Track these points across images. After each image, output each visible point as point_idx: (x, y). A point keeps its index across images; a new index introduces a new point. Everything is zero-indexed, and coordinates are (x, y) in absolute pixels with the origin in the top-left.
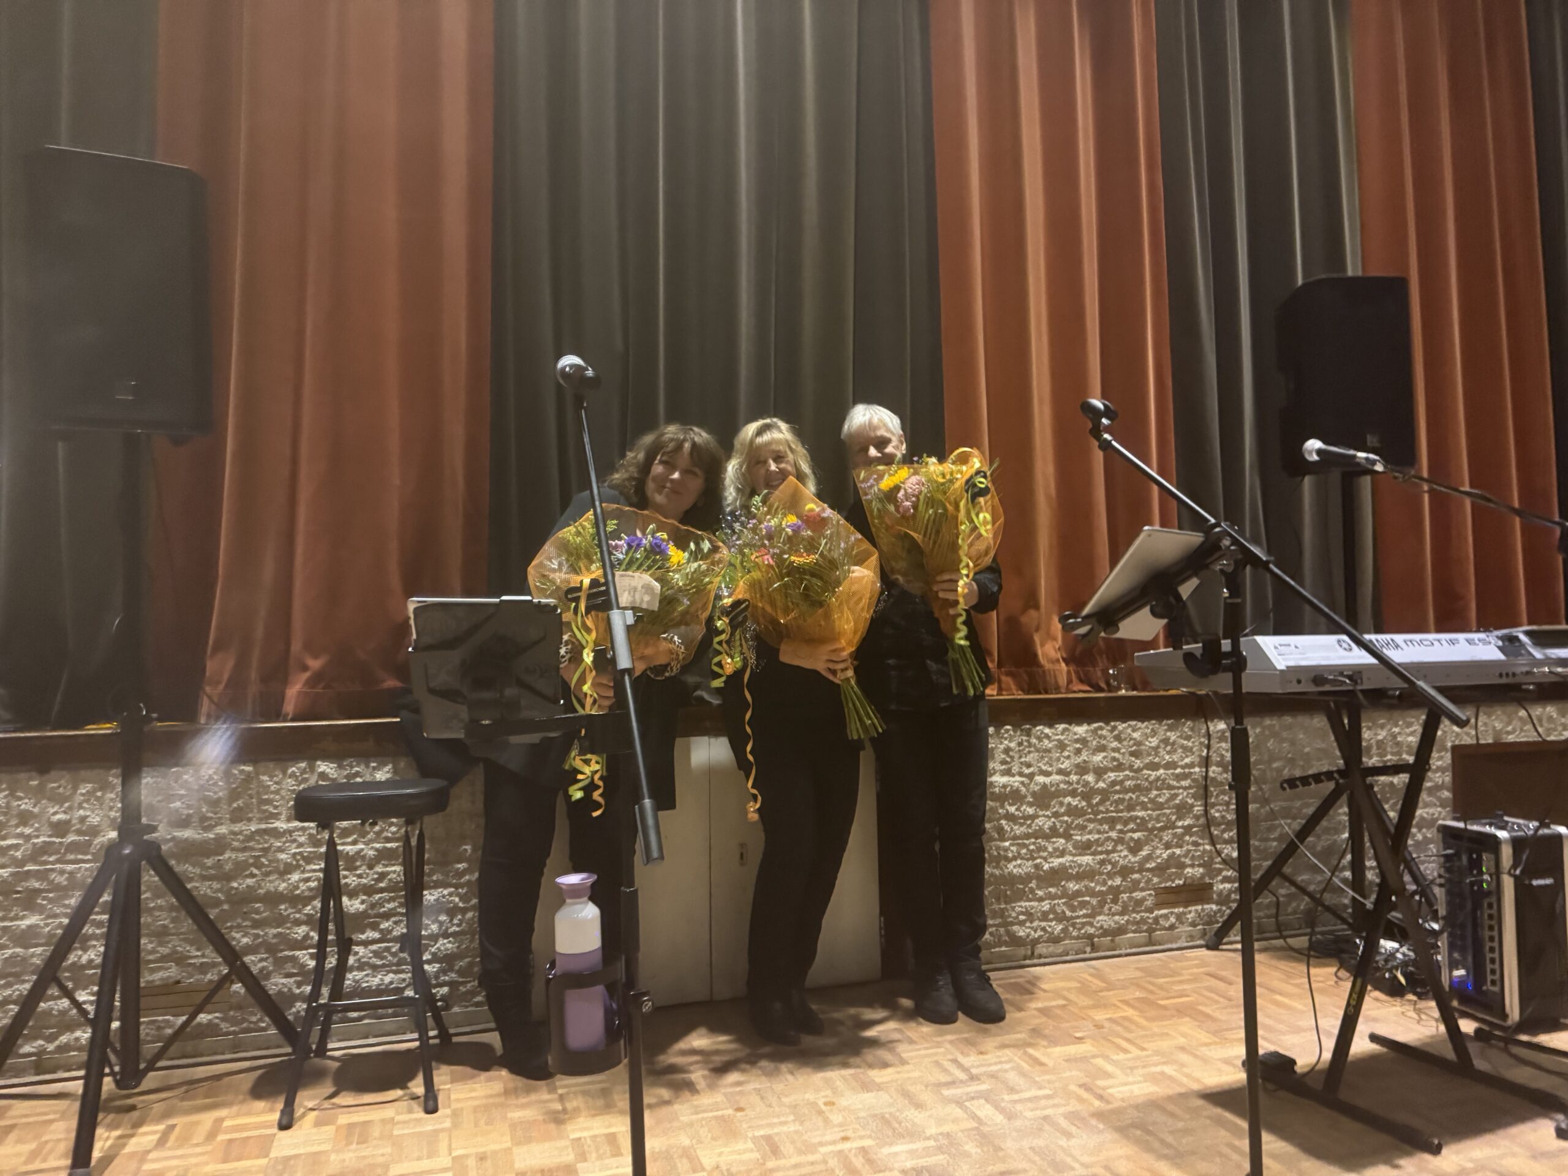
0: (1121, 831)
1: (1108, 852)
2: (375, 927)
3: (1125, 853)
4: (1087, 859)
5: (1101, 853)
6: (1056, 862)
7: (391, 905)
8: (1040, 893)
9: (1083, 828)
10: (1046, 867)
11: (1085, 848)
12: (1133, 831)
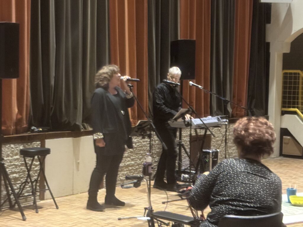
0: (138, 156)
1: (136, 161)
2: (20, 180)
3: (139, 161)
4: (133, 162)
5: (135, 161)
6: (128, 163)
7: (23, 175)
8: (125, 170)
9: (132, 156)
10: (126, 164)
11: (132, 160)
12: (140, 156)
